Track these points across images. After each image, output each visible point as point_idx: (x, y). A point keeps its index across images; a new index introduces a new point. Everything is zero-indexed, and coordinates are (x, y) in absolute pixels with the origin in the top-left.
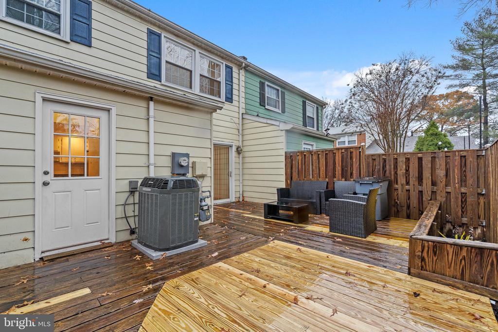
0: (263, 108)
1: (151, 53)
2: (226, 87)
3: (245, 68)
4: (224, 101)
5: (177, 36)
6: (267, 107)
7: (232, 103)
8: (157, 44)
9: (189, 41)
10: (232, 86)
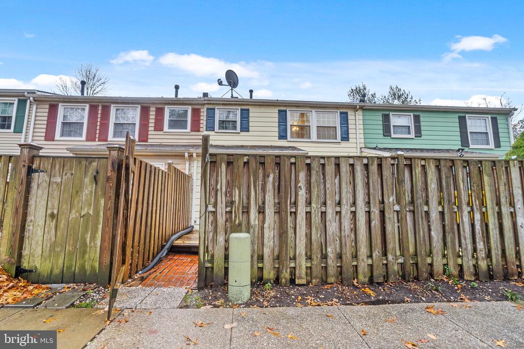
0: (389, 138)
1: (280, 124)
2: (341, 129)
3: (360, 108)
4: (340, 141)
5: (297, 106)
6: (393, 136)
7: (349, 141)
8: (284, 117)
9: (307, 107)
10: (348, 127)
